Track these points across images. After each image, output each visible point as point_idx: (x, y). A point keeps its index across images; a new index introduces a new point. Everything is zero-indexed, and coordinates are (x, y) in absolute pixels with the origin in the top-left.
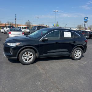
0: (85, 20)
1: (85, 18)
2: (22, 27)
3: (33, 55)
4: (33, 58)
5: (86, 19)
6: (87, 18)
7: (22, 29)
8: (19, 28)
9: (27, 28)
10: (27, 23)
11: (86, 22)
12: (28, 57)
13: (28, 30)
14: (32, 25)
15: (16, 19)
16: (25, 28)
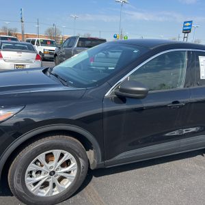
0: (186, 26)
1: (185, 22)
2: (37, 39)
3: (74, 163)
4: (74, 174)
5: (189, 26)
6: (191, 22)
7: (38, 45)
8: (28, 41)
9: (49, 43)
10: (49, 30)
11: (187, 31)
12: (52, 173)
13: (54, 48)
14: (61, 36)
15: (22, 22)
16: (45, 43)
